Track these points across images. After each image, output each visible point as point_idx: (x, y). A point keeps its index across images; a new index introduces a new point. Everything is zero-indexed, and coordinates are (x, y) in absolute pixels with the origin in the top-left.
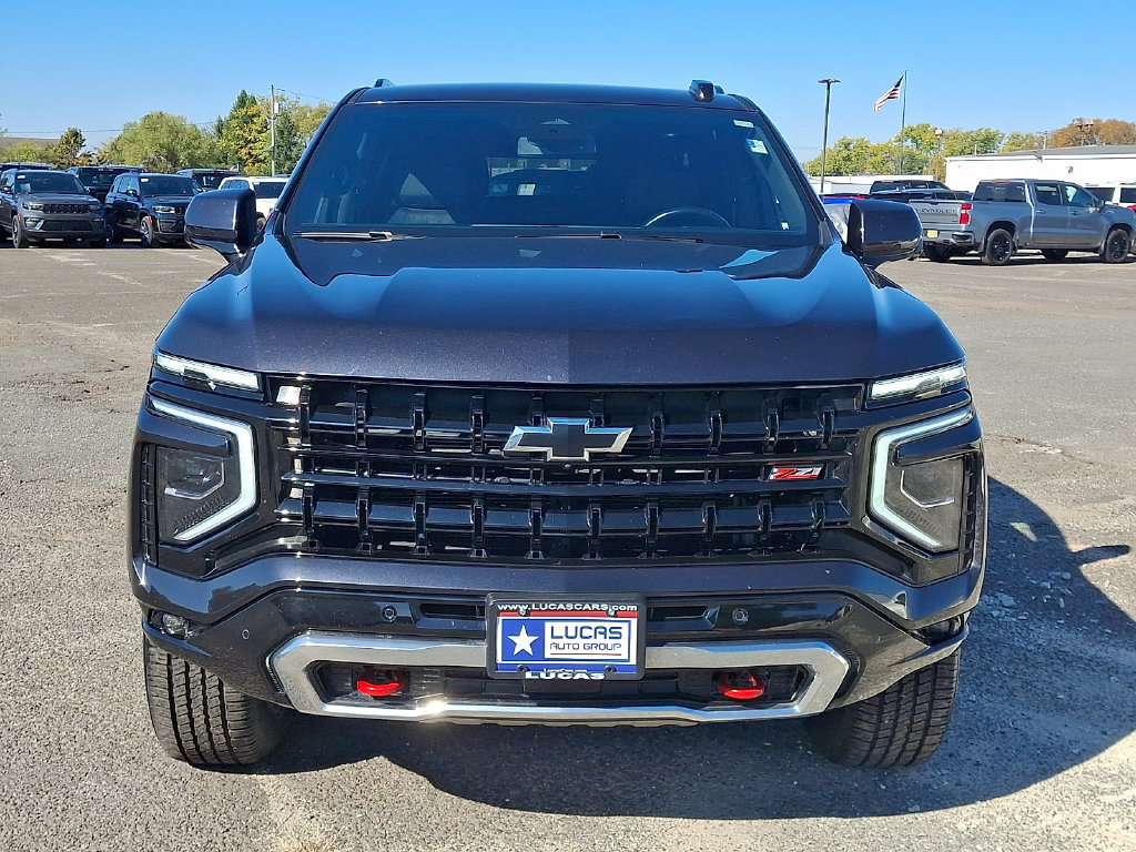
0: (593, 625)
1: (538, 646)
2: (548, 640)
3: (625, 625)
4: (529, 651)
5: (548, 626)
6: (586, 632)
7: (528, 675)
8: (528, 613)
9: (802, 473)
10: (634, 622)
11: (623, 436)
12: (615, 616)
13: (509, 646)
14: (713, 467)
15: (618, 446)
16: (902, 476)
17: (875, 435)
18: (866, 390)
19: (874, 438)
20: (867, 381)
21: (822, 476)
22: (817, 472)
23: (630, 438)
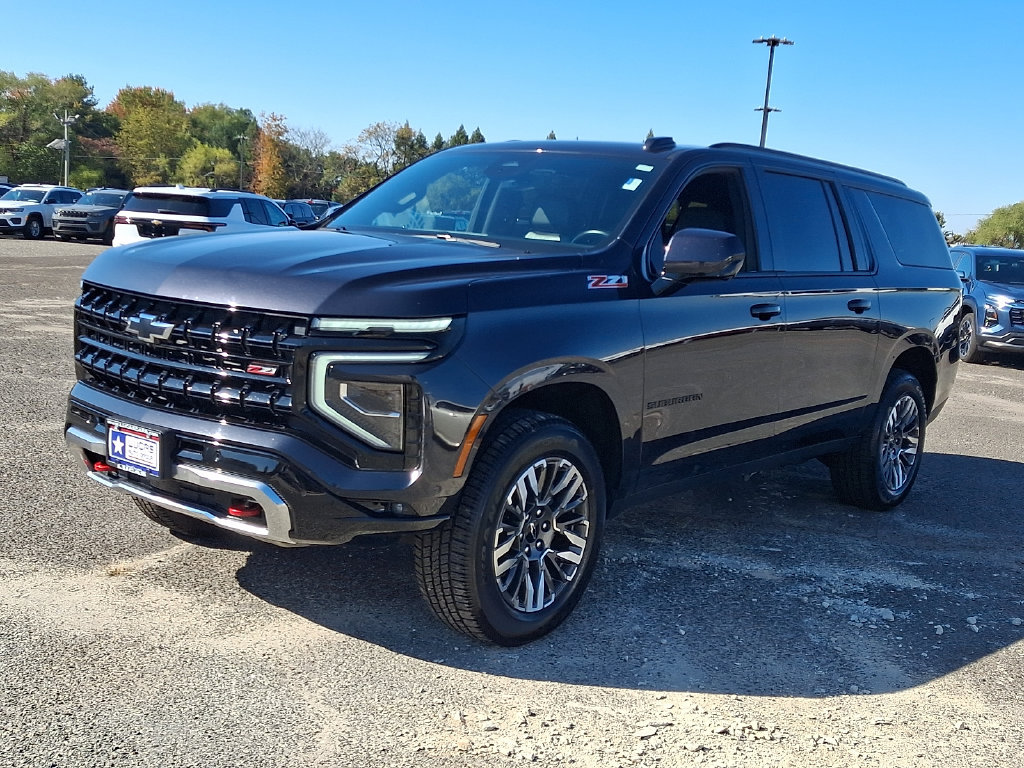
0: (144, 442)
1: (123, 449)
2: (127, 447)
3: (154, 445)
4: (120, 452)
5: (127, 437)
6: (141, 446)
7: (119, 466)
8: (120, 428)
9: (265, 370)
10: (158, 444)
11: (169, 328)
12: (151, 438)
15: (165, 336)
16: (343, 388)
17: (312, 353)
18: (310, 322)
19: (310, 355)
20: (312, 317)
21: (277, 374)
22: (274, 371)
23: (173, 331)
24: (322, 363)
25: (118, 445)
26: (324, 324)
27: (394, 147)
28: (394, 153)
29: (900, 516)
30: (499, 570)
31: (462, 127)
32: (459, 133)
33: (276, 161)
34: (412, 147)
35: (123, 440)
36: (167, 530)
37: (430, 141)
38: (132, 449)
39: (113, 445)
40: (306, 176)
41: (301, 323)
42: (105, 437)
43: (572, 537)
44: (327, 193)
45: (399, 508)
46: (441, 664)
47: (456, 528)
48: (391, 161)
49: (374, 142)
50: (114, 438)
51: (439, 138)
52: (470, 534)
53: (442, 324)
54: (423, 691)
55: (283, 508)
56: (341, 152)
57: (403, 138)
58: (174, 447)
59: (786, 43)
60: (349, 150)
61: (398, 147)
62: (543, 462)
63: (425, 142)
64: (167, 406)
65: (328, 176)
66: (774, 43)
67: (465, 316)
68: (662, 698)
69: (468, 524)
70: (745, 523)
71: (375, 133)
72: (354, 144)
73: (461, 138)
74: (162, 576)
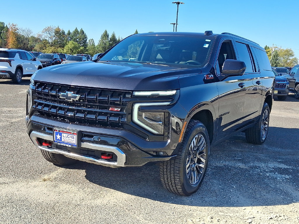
0: (70, 135)
1: (61, 138)
2: (62, 137)
3: (75, 136)
4: (59, 139)
5: (63, 134)
6: (69, 137)
7: (59, 144)
8: (59, 131)
9: (116, 109)
10: (76, 136)
11: (78, 96)
12: (73, 134)
13: (56, 137)
14: (98, 106)
15: (77, 99)
16: (144, 114)
17: (133, 103)
18: (132, 93)
19: (133, 104)
20: (133, 91)
21: (121, 111)
22: (119, 110)
23: (80, 97)
24: (136, 106)
25: (59, 137)
26: (137, 93)
27: (54, 34)
28: (54, 36)
29: (265, 146)
30: (187, 171)
31: (76, 28)
32: (75, 30)
33: (15, 39)
34: (60, 34)
35: (61, 135)
36: (52, 164)
37: (66, 32)
38: (65, 138)
39: (56, 136)
40: (24, 44)
41: (129, 93)
42: (52, 134)
43: (202, 159)
44: (31, 49)
45: (162, 153)
46: (171, 203)
47: (176, 159)
48: (53, 39)
49: (47, 33)
50: (57, 134)
51: (69, 31)
52: (181, 161)
53: (174, 92)
54: (173, 213)
55: (124, 155)
56: (36, 36)
57: (57, 31)
58: (82, 136)
59: (182, 3)
60: (40, 35)
61: (56, 34)
62: (197, 136)
63: (64, 33)
64: (76, 123)
65: (30, 43)
66: (178, 3)
67: (179, 89)
68: (245, 209)
69: (180, 157)
70: (225, 151)
71: (48, 30)
72: (41, 33)
73: (76, 31)
74: (62, 180)
